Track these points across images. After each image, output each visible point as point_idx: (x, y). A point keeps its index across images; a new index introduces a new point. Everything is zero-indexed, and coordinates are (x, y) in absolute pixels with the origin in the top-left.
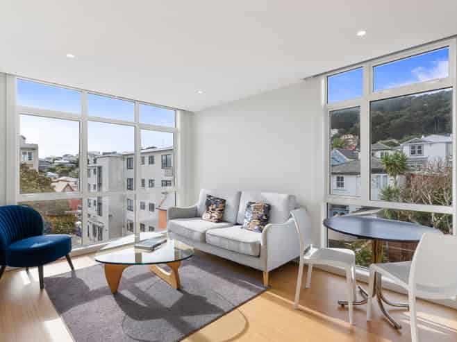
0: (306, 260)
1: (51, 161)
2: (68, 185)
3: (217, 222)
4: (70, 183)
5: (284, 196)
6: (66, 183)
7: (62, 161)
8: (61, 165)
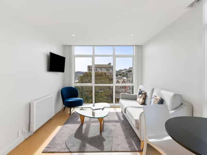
0: (149, 142)
1: (120, 71)
2: (124, 81)
3: (140, 104)
4: (125, 80)
5: (172, 94)
6: (123, 80)
7: (123, 71)
8: (123, 73)
